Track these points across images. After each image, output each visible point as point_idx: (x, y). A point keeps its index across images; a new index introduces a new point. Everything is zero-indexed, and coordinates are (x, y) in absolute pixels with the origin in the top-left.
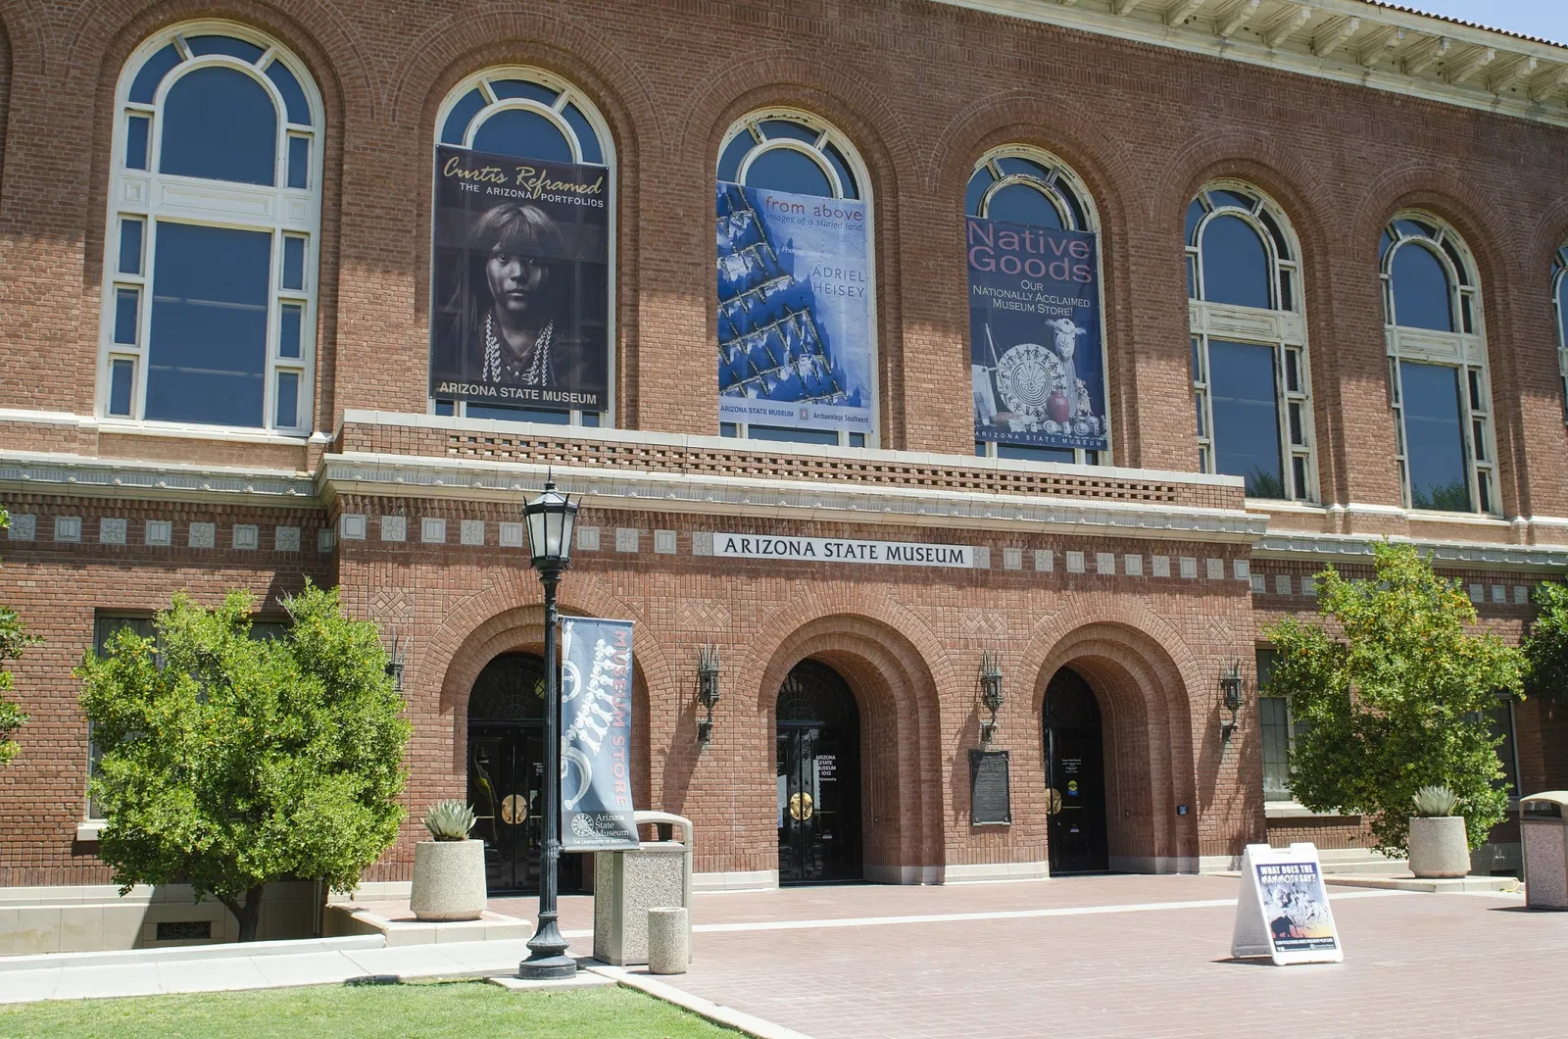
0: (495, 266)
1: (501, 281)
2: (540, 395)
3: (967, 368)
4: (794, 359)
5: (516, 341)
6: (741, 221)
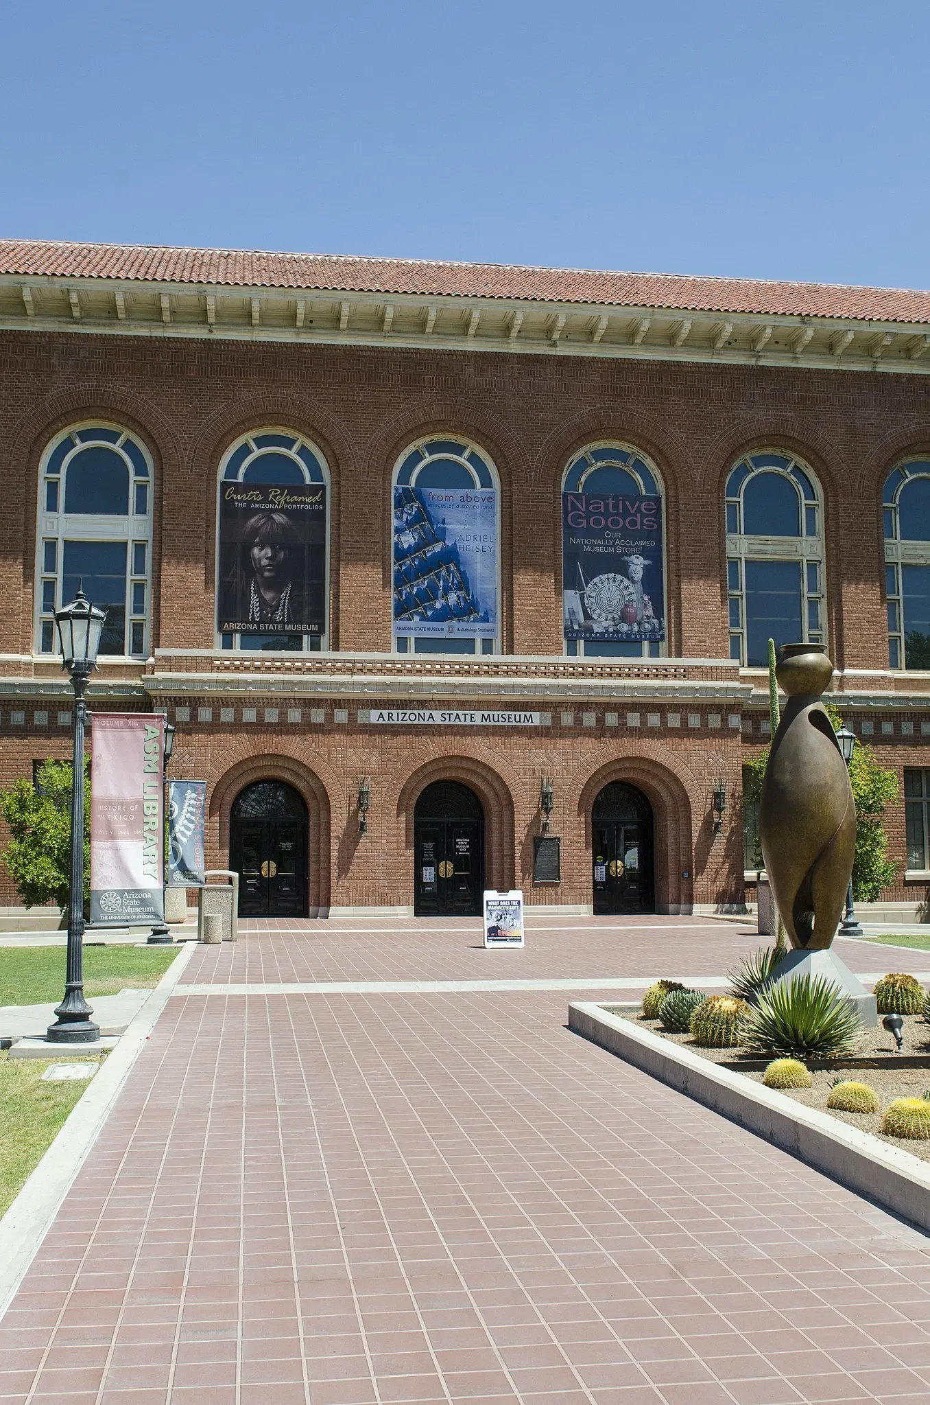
0: (256, 551)
1: (260, 560)
2: (284, 627)
3: (558, 593)
4: (446, 594)
5: (268, 596)
6: (412, 509)
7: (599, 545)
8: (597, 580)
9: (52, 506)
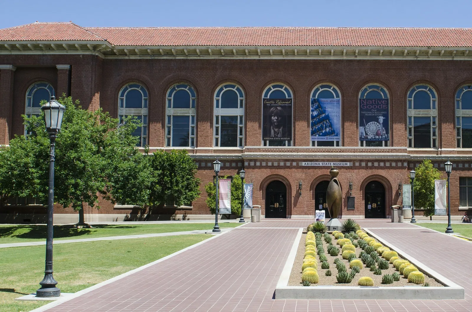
0: (273, 118)
1: (274, 120)
2: (280, 139)
3: (357, 128)
4: (326, 128)
5: (276, 130)
6: (316, 105)
7: (370, 113)
8: (369, 123)
9: (217, 107)
